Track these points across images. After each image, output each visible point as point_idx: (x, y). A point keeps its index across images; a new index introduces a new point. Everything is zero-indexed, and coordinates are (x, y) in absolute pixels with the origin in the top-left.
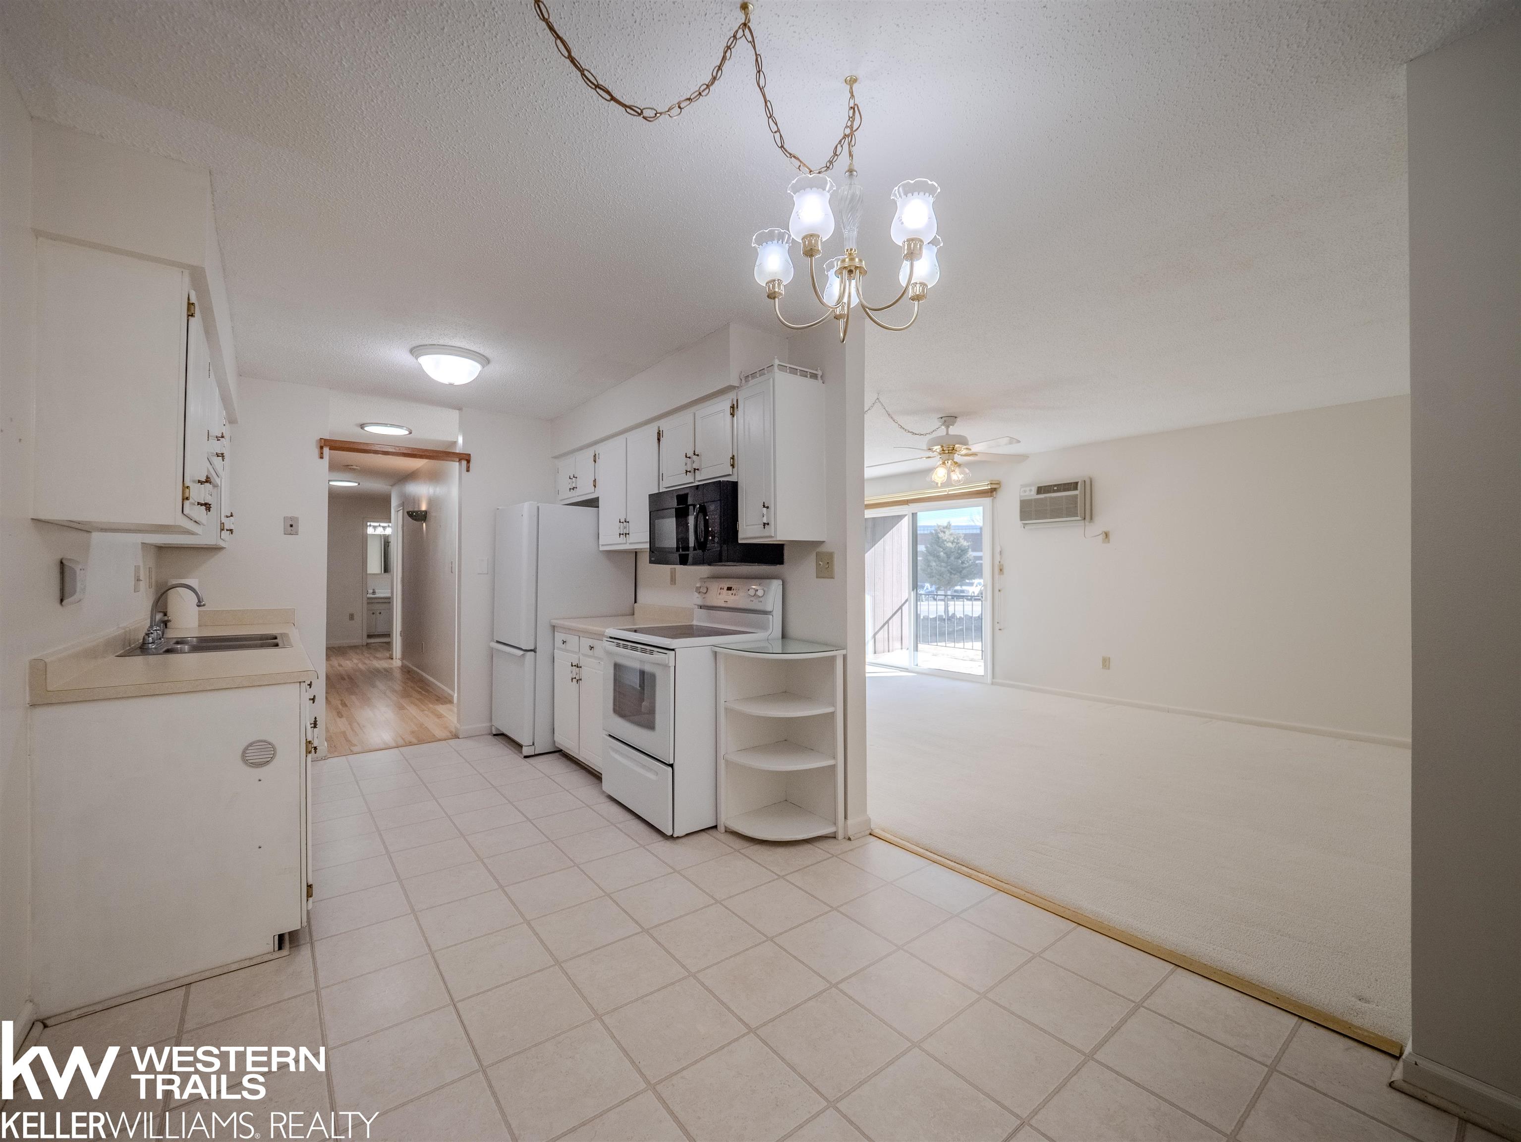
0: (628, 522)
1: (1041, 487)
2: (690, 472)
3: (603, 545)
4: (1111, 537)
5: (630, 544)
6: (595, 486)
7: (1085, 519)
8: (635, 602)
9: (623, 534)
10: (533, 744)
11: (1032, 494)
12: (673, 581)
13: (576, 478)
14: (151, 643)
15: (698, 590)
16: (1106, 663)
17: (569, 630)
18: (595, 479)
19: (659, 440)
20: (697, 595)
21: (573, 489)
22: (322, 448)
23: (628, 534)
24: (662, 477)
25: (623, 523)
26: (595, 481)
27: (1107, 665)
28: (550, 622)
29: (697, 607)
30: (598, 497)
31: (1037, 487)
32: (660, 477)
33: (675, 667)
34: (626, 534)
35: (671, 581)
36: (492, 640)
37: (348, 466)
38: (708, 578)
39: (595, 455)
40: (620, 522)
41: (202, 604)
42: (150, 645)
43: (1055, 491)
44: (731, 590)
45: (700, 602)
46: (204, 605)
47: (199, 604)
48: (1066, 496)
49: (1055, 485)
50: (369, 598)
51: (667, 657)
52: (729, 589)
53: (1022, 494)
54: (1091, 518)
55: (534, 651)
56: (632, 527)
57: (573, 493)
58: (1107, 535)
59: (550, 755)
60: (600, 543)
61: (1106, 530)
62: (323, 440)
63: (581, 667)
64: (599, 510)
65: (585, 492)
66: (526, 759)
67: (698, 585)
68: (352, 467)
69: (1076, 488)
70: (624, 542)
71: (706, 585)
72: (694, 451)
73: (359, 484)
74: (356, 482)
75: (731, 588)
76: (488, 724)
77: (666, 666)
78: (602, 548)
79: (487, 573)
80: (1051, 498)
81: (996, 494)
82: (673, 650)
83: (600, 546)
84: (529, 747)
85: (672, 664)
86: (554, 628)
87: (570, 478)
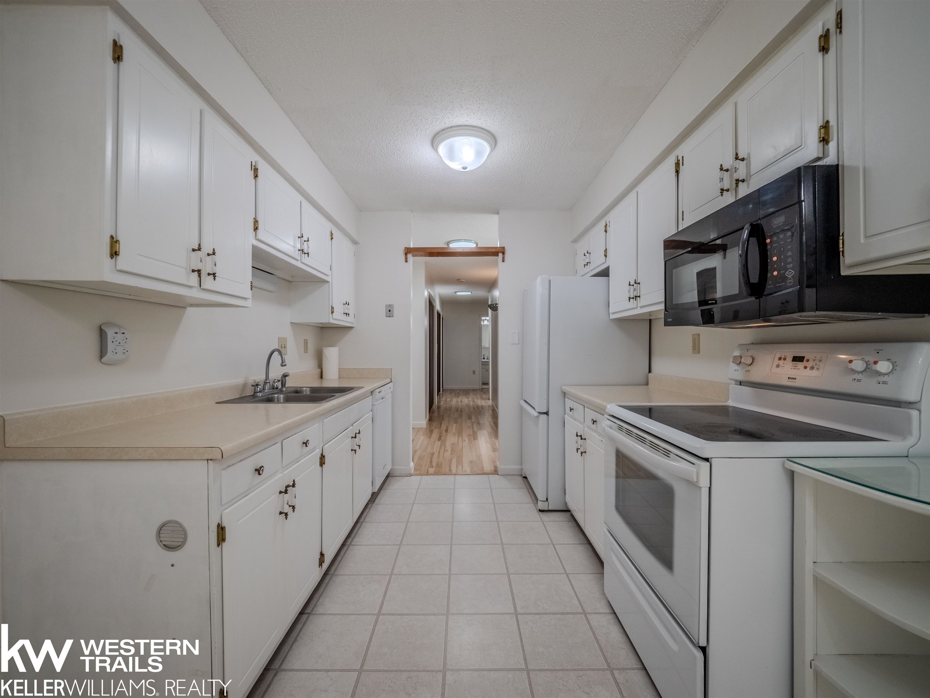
0: (639, 283)
2: (728, 190)
3: (613, 313)
5: (641, 307)
6: (606, 256)
8: (650, 371)
9: (633, 298)
10: (547, 499)
12: (696, 348)
13: (590, 253)
14: (259, 392)
15: (738, 360)
17: (578, 400)
18: (606, 249)
19: (677, 172)
20: (735, 367)
21: (587, 265)
22: (406, 254)
23: (639, 297)
24: (683, 215)
25: (633, 285)
26: (606, 251)
28: (561, 388)
29: (733, 382)
30: (609, 266)
32: (679, 215)
33: (710, 488)
34: (636, 297)
35: (694, 349)
36: (522, 399)
37: (459, 280)
38: (752, 343)
39: (606, 224)
40: (630, 285)
41: (284, 364)
42: (258, 393)
44: (802, 361)
45: (740, 377)
46: (285, 365)
47: (282, 364)
50: (483, 362)
51: (695, 470)
52: (798, 359)
55: (547, 413)
56: (643, 290)
57: (588, 268)
59: (563, 513)
60: (610, 312)
62: (406, 248)
63: (585, 439)
64: (609, 279)
65: (598, 263)
66: (540, 513)
67: (737, 353)
68: (461, 280)
70: (635, 306)
71: (751, 353)
72: (737, 154)
73: (471, 293)
74: (470, 292)
75: (803, 357)
76: (519, 467)
77: (693, 485)
78: (612, 317)
79: (518, 343)
82: (707, 460)
83: (611, 314)
84: (543, 502)
85: (704, 483)
86: (564, 394)
87: (585, 255)
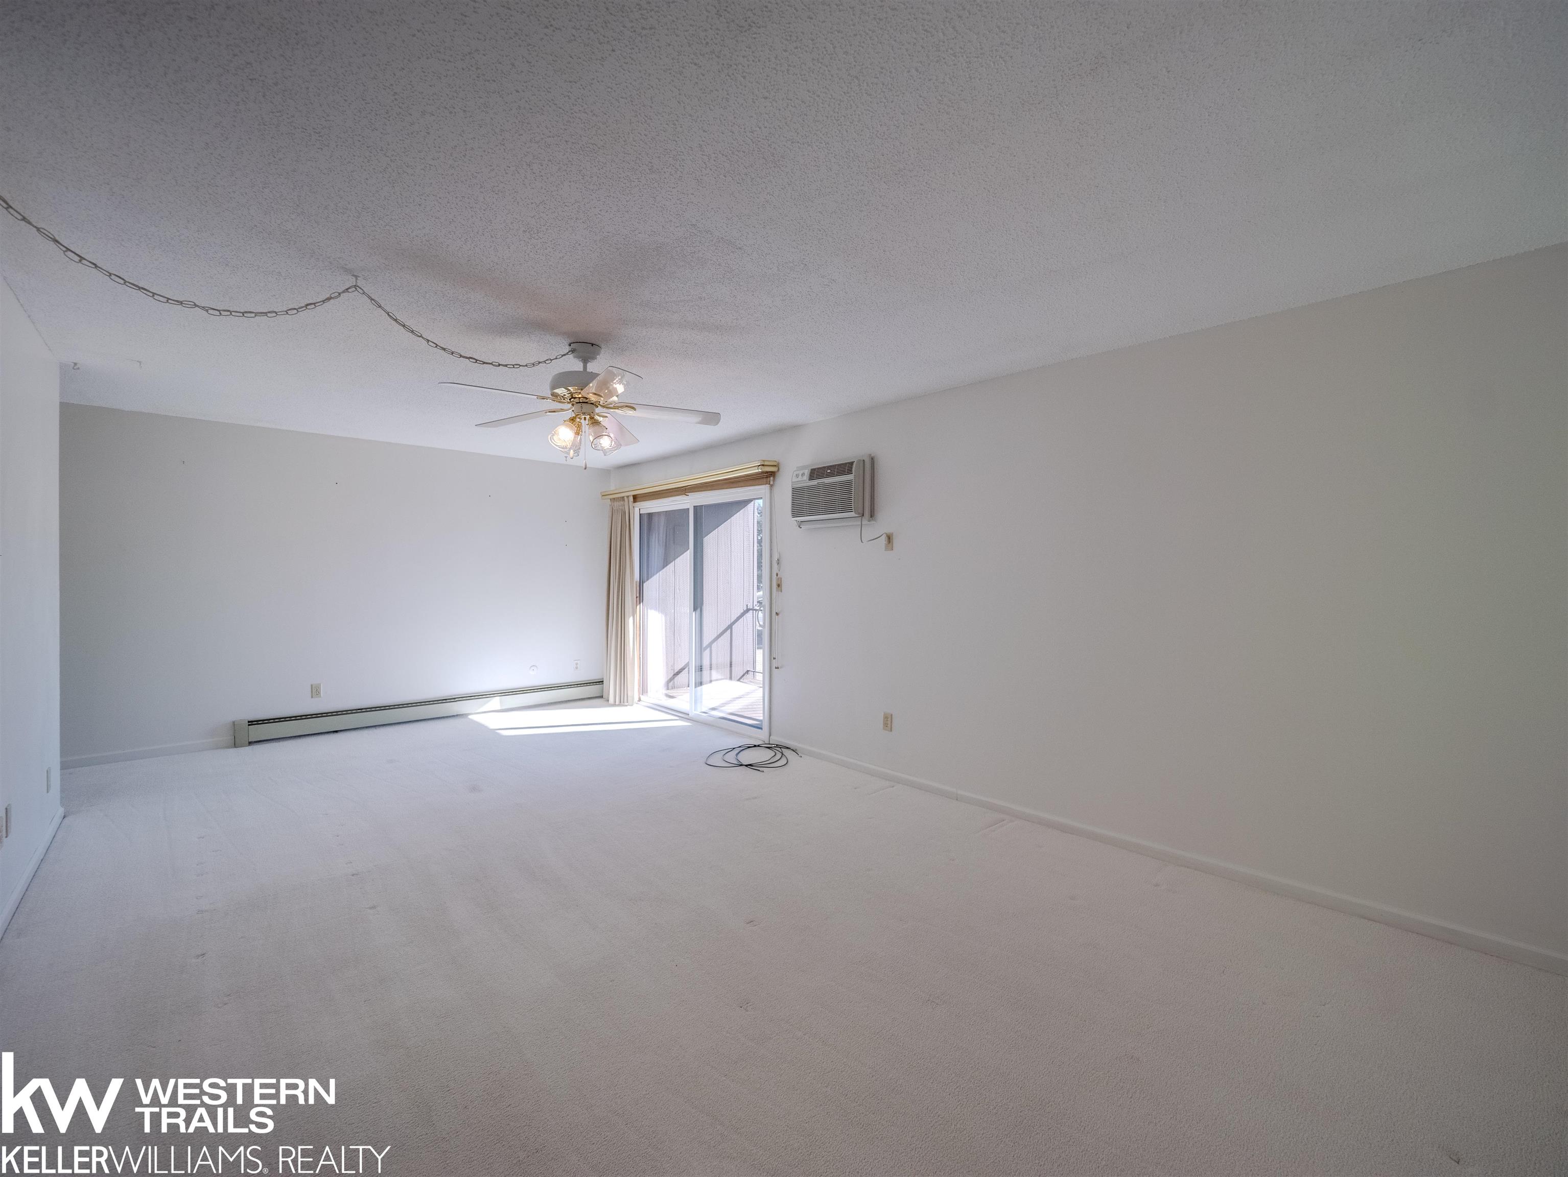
1: (815, 469)
4: (896, 542)
7: (863, 515)
11: (805, 481)
16: (888, 722)
27: (889, 725)
31: (810, 469)
43: (829, 476)
48: (841, 483)
49: (829, 467)
53: (795, 480)
54: (872, 515)
58: (889, 538)
61: (888, 531)
69: (850, 472)
80: (824, 485)
81: (774, 480)
